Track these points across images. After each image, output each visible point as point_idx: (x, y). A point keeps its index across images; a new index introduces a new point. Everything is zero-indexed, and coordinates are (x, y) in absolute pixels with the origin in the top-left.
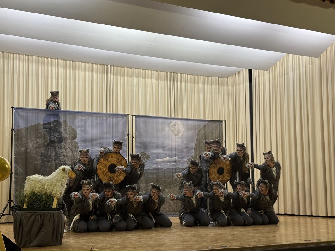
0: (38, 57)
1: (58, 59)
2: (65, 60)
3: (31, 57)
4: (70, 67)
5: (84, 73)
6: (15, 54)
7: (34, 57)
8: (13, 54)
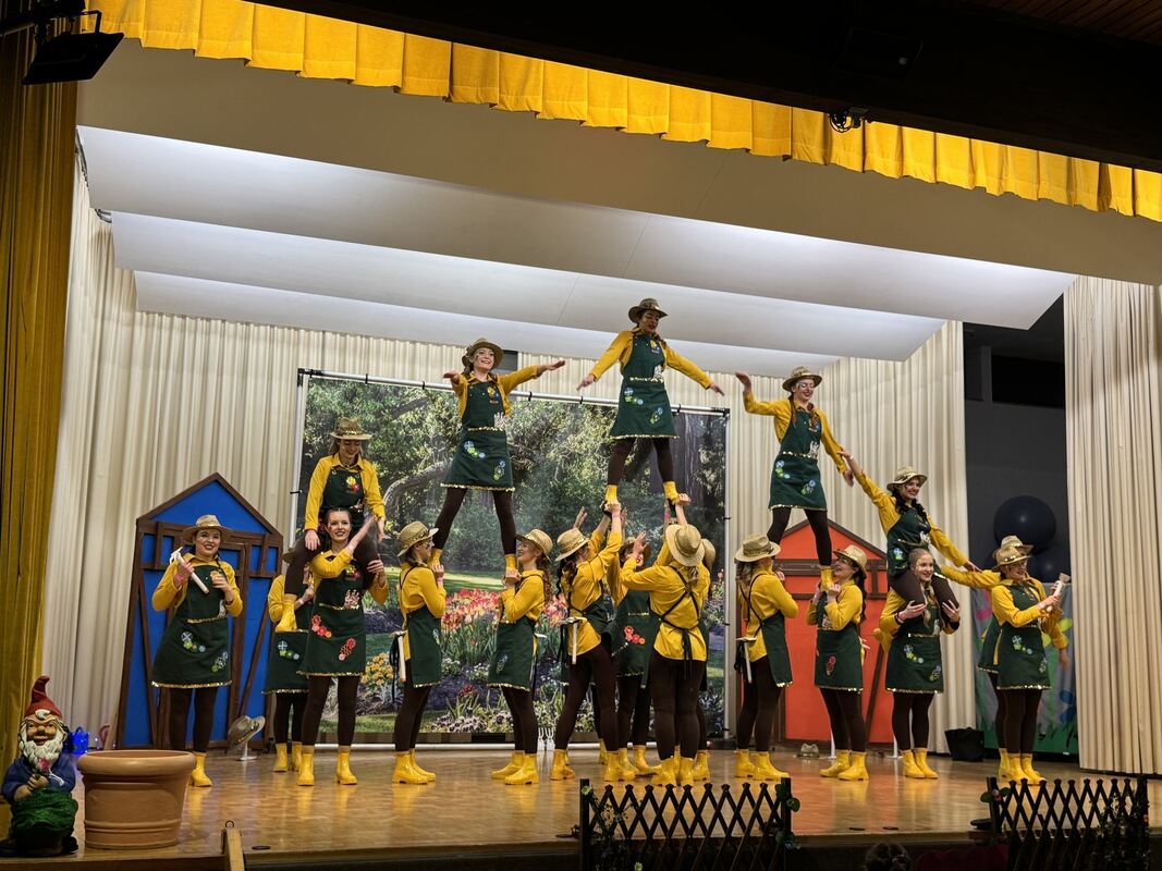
0: (272, 326)
1: (324, 332)
2: (344, 335)
3: (256, 328)
4: (355, 350)
5: (391, 365)
6: (213, 322)
7: (262, 328)
8: (208, 320)
